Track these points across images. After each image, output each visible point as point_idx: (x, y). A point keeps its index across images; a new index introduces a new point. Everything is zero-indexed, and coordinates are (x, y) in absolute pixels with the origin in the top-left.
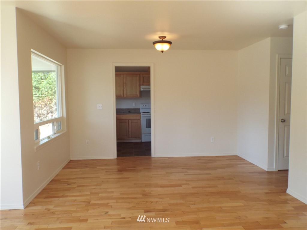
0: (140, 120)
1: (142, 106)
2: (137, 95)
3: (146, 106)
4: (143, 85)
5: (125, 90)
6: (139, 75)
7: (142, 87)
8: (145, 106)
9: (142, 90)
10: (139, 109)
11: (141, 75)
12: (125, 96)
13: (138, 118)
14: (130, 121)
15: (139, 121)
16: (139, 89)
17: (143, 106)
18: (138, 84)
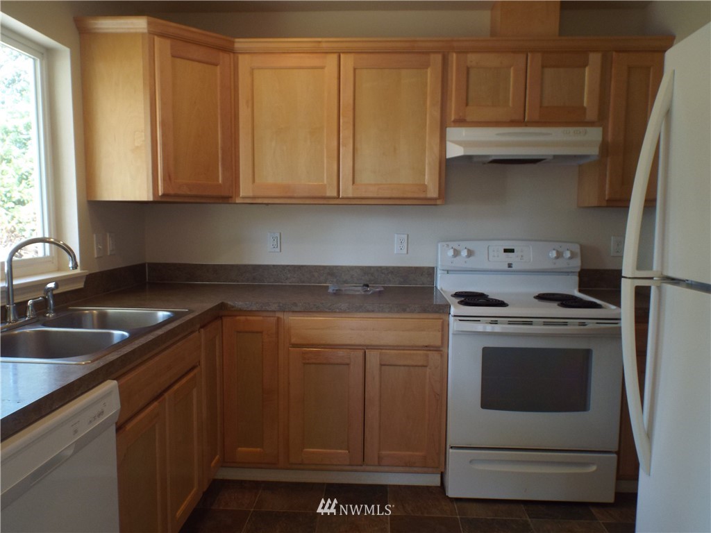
0: (440, 349)
1: (451, 253)
2: (424, 188)
3: (470, 253)
4: (461, 122)
5: (346, 152)
6: (439, 57)
7: (453, 133)
8: (464, 253)
9: (454, 151)
10: (430, 272)
11: (454, 57)
12: (347, 190)
13: (432, 338)
14: (373, 358)
15: (434, 356)
16: (436, 149)
17: (457, 253)
18: (433, 113)
